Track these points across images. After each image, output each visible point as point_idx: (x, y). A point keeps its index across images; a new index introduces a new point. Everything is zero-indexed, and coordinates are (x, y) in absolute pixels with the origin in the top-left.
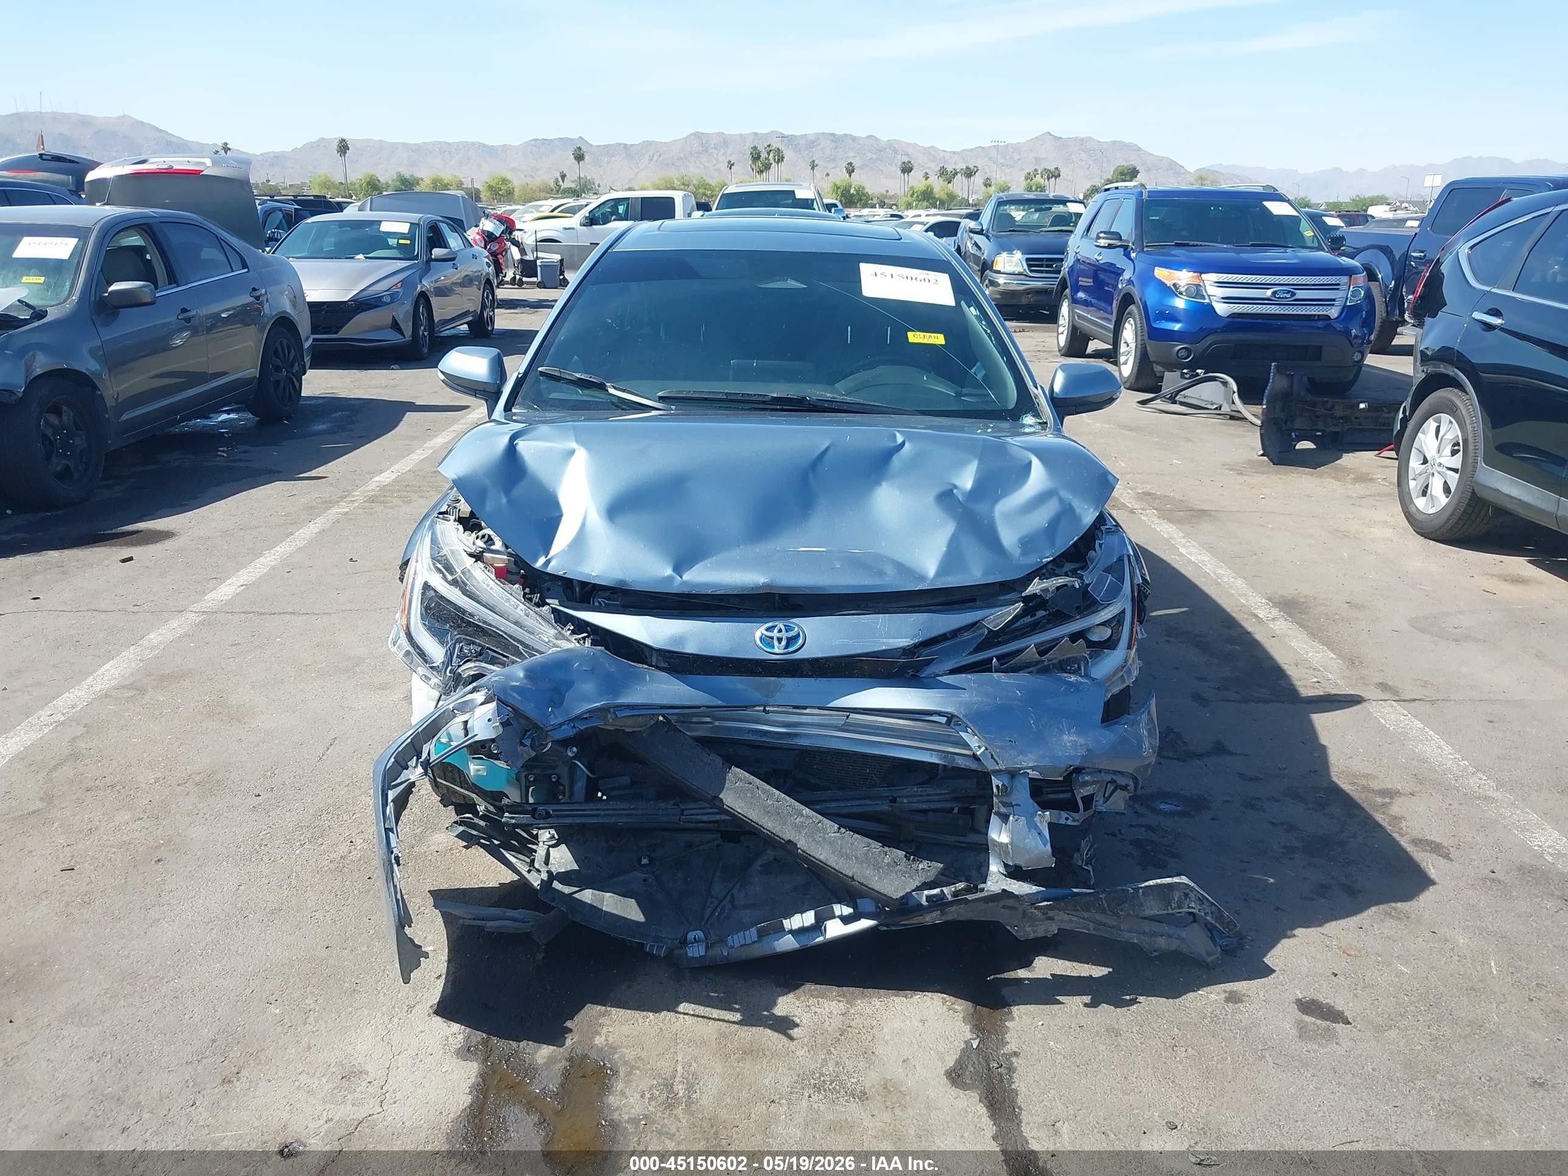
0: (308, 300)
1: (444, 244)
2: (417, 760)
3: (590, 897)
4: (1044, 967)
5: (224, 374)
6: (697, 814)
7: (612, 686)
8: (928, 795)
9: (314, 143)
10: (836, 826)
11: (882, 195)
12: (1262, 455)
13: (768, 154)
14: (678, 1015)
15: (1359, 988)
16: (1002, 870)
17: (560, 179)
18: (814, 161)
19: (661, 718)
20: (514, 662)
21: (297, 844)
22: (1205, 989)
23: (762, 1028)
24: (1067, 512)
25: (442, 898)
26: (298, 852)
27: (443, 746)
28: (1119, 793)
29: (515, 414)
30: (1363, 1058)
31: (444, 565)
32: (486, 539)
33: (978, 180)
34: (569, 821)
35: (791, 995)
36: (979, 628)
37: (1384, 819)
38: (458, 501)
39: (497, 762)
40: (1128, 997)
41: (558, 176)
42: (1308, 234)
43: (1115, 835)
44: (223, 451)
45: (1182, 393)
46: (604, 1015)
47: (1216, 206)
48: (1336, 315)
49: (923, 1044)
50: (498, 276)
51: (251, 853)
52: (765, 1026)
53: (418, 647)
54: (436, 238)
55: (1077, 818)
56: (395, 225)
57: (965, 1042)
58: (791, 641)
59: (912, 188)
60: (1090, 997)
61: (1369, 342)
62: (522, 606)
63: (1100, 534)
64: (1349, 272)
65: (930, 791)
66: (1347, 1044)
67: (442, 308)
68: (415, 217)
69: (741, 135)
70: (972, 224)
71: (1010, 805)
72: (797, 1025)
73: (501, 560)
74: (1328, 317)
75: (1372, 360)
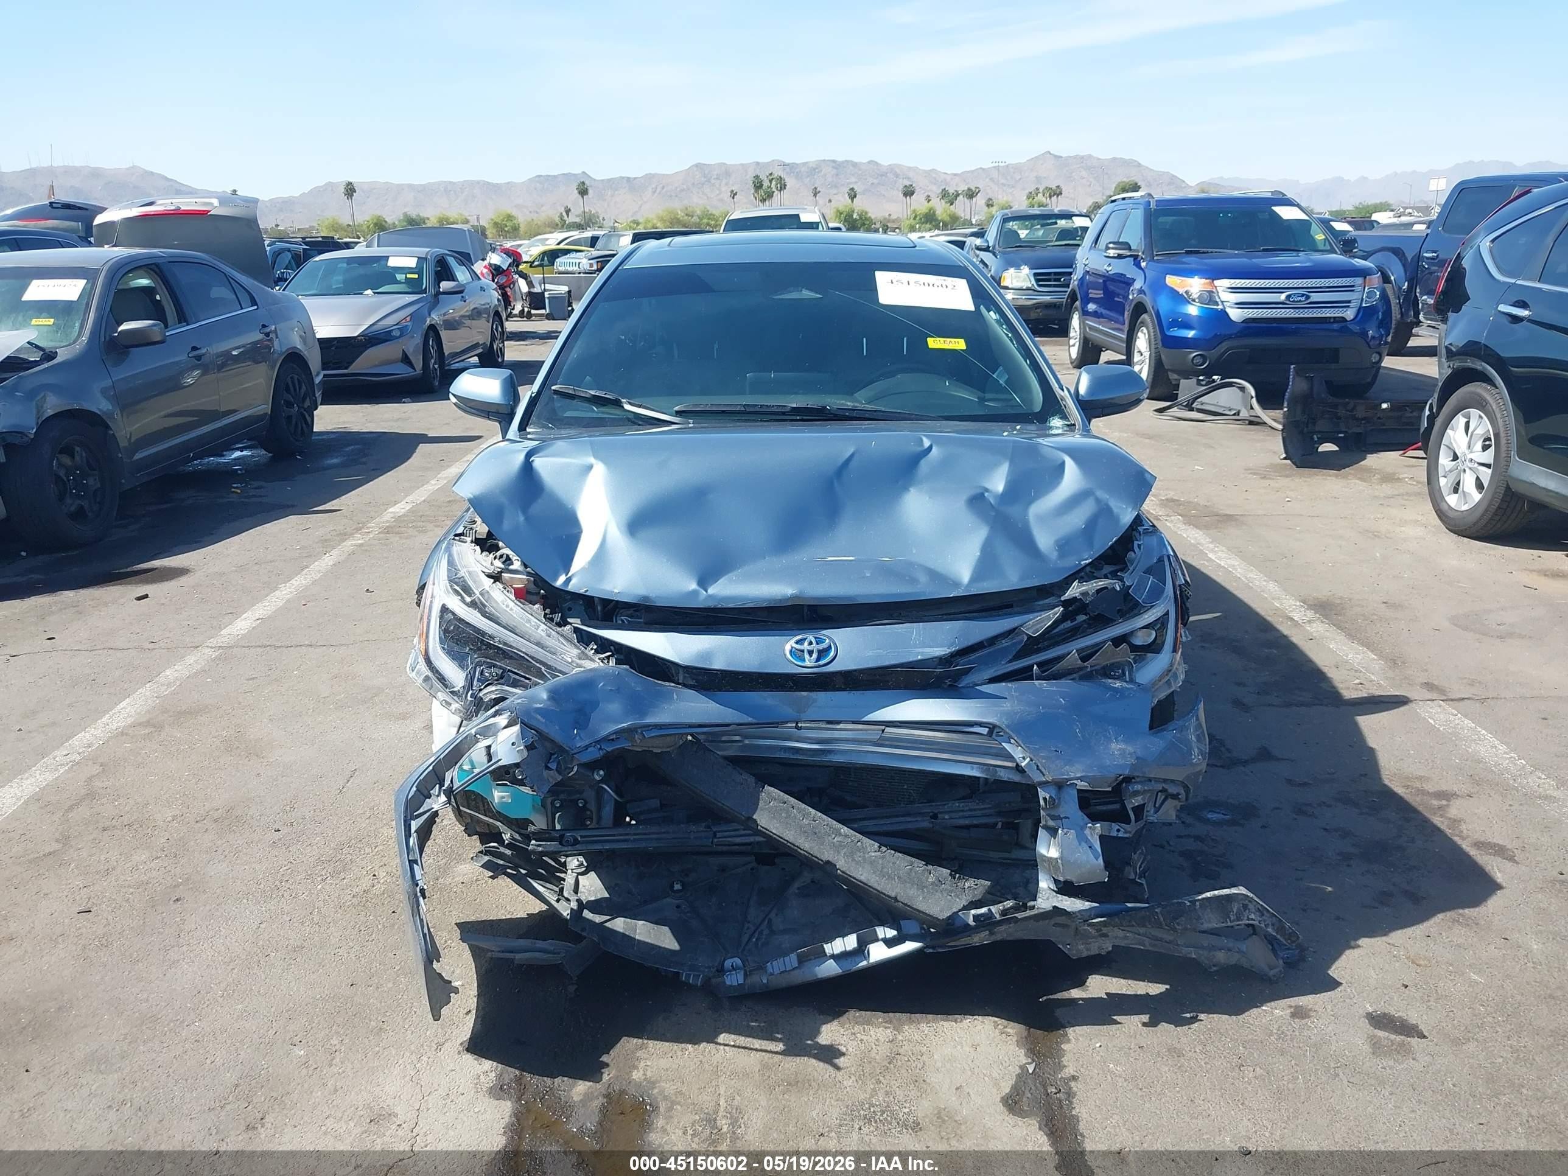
0: (318, 336)
1: (452, 277)
2: (440, 788)
3: (622, 925)
4: (1098, 986)
5: (235, 411)
6: (731, 836)
7: (638, 704)
8: (971, 810)
9: (322, 187)
10: (877, 845)
11: (885, 219)
12: (1285, 459)
13: (771, 181)
14: (718, 1046)
15: (1432, 999)
16: (1053, 886)
17: (564, 214)
18: (816, 188)
19: (690, 738)
20: (536, 684)
21: (319, 879)
22: (1268, 1004)
23: (806, 1058)
24: (1104, 512)
25: (470, 931)
26: (319, 887)
27: (465, 774)
28: (1170, 803)
29: (529, 433)
30: (1442, 1073)
31: (461, 587)
32: (504, 559)
33: (980, 201)
34: (598, 847)
35: (835, 1023)
36: (1018, 635)
37: (1443, 823)
38: (474, 522)
39: (522, 788)
40: (1188, 1015)
41: (563, 210)
42: (1320, 237)
43: (1163, 847)
44: (237, 488)
45: (1199, 400)
46: (641, 1048)
47: (1226, 213)
48: (1352, 317)
49: (976, 1071)
50: (506, 308)
51: (272, 890)
52: (810, 1055)
53: (437, 671)
54: (443, 272)
55: (1129, 830)
56: (403, 260)
57: (1020, 1067)
58: (822, 653)
59: (914, 211)
60: (1148, 1016)
61: (1386, 343)
62: (543, 627)
63: (1137, 535)
64: (1363, 273)
65: (972, 805)
66: (1424, 1060)
67: (452, 342)
68: (423, 251)
69: (742, 165)
70: (978, 242)
71: (1058, 818)
72: (843, 1054)
73: (521, 580)
74: (1343, 320)
75: (1389, 362)
